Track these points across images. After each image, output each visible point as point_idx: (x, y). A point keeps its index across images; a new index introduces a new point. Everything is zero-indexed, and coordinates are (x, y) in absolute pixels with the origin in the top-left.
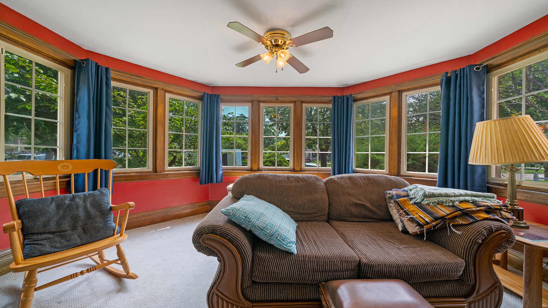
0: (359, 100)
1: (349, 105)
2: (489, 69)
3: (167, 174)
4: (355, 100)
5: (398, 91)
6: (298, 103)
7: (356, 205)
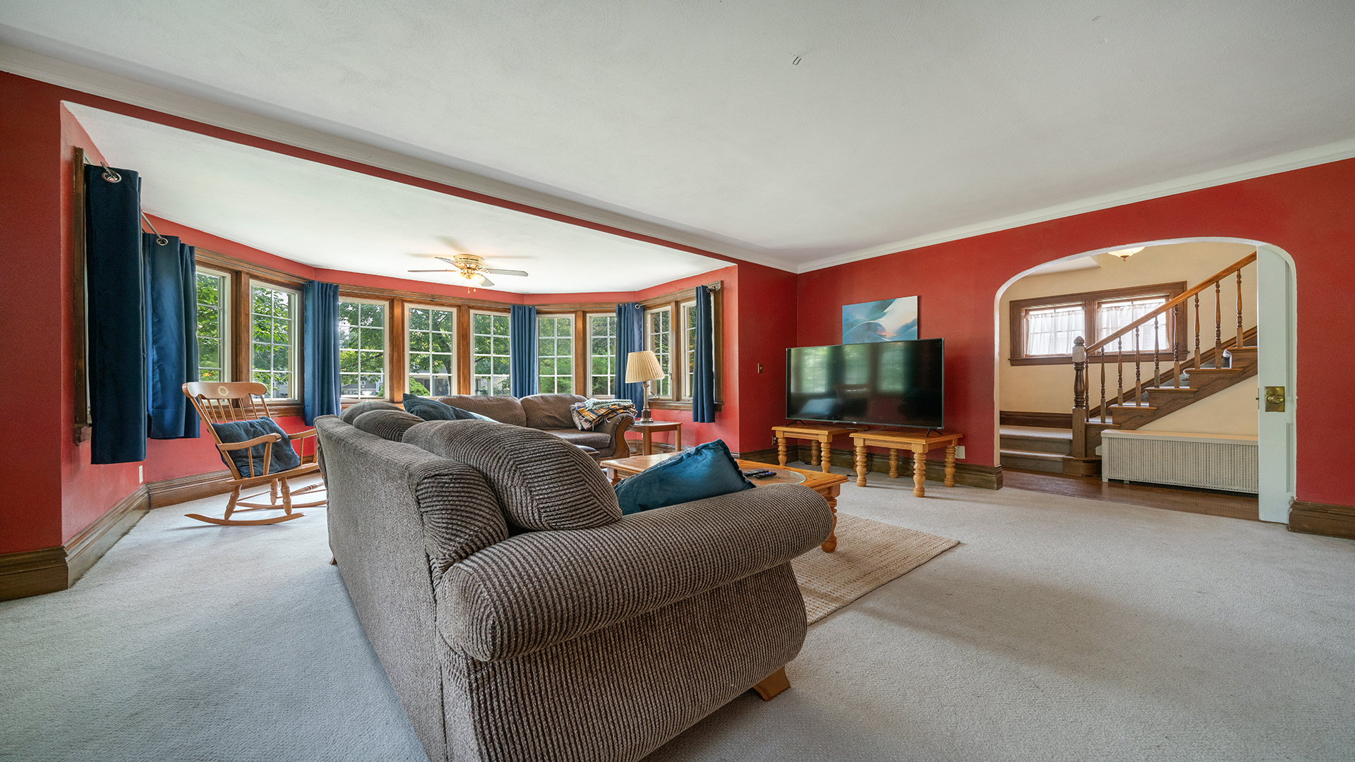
0: (542, 314)
1: (532, 320)
2: (645, 308)
4: (539, 312)
5: (582, 311)
6: (463, 308)
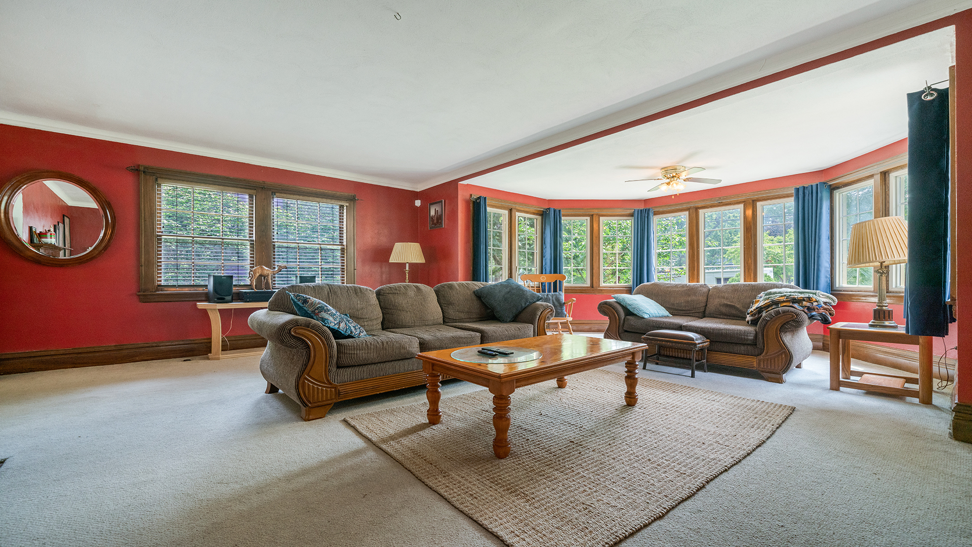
0: (841, 187)
3: (601, 290)
5: (881, 172)
7: (727, 305)
